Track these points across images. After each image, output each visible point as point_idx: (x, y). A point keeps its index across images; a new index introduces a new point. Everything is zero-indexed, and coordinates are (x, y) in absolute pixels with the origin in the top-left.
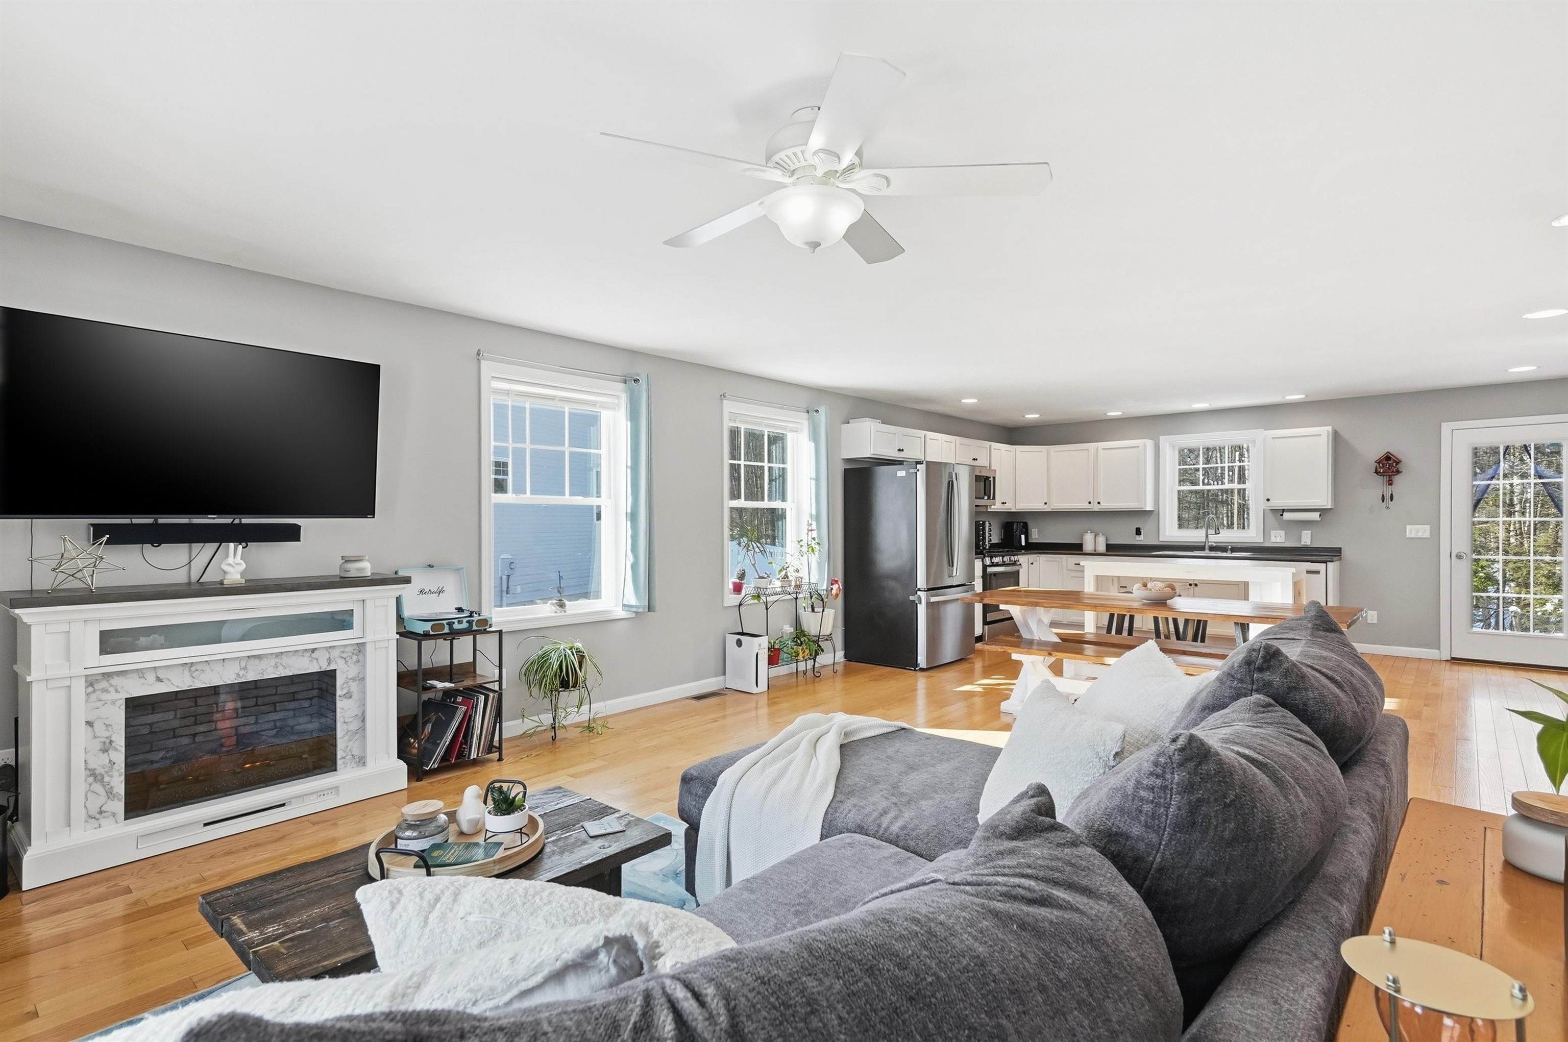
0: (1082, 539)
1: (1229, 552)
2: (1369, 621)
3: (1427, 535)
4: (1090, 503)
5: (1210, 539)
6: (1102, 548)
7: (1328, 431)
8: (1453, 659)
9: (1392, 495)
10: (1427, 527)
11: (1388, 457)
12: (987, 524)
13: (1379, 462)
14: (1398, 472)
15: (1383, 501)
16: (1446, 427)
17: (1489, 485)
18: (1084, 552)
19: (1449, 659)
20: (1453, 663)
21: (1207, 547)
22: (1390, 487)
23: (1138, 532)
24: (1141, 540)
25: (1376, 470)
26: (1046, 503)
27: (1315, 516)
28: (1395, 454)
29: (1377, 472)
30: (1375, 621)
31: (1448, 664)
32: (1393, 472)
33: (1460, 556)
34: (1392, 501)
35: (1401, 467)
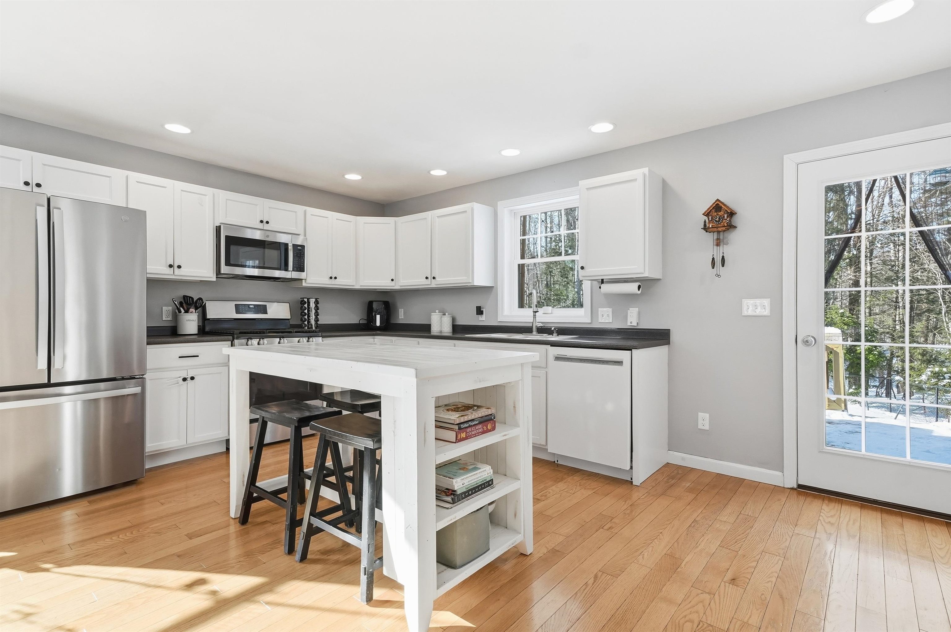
0: (430, 319)
1: (555, 334)
2: (700, 426)
3: (767, 312)
4: (427, 278)
5: (538, 319)
6: (447, 329)
7: (645, 175)
8: (800, 486)
9: (723, 257)
10: (766, 302)
11: (718, 207)
12: (312, 301)
13: (707, 214)
14: (731, 227)
15: (713, 267)
16: (790, 161)
17: (850, 238)
18: (432, 334)
19: (795, 486)
20: (800, 493)
21: (534, 329)
22: (718, 247)
23: (479, 311)
24: (483, 320)
25: (705, 225)
26: (392, 280)
27: (632, 288)
28: (726, 203)
29: (705, 228)
30: (707, 427)
31: (795, 492)
32: (724, 226)
33: (807, 341)
34: (723, 266)
35: (736, 220)
